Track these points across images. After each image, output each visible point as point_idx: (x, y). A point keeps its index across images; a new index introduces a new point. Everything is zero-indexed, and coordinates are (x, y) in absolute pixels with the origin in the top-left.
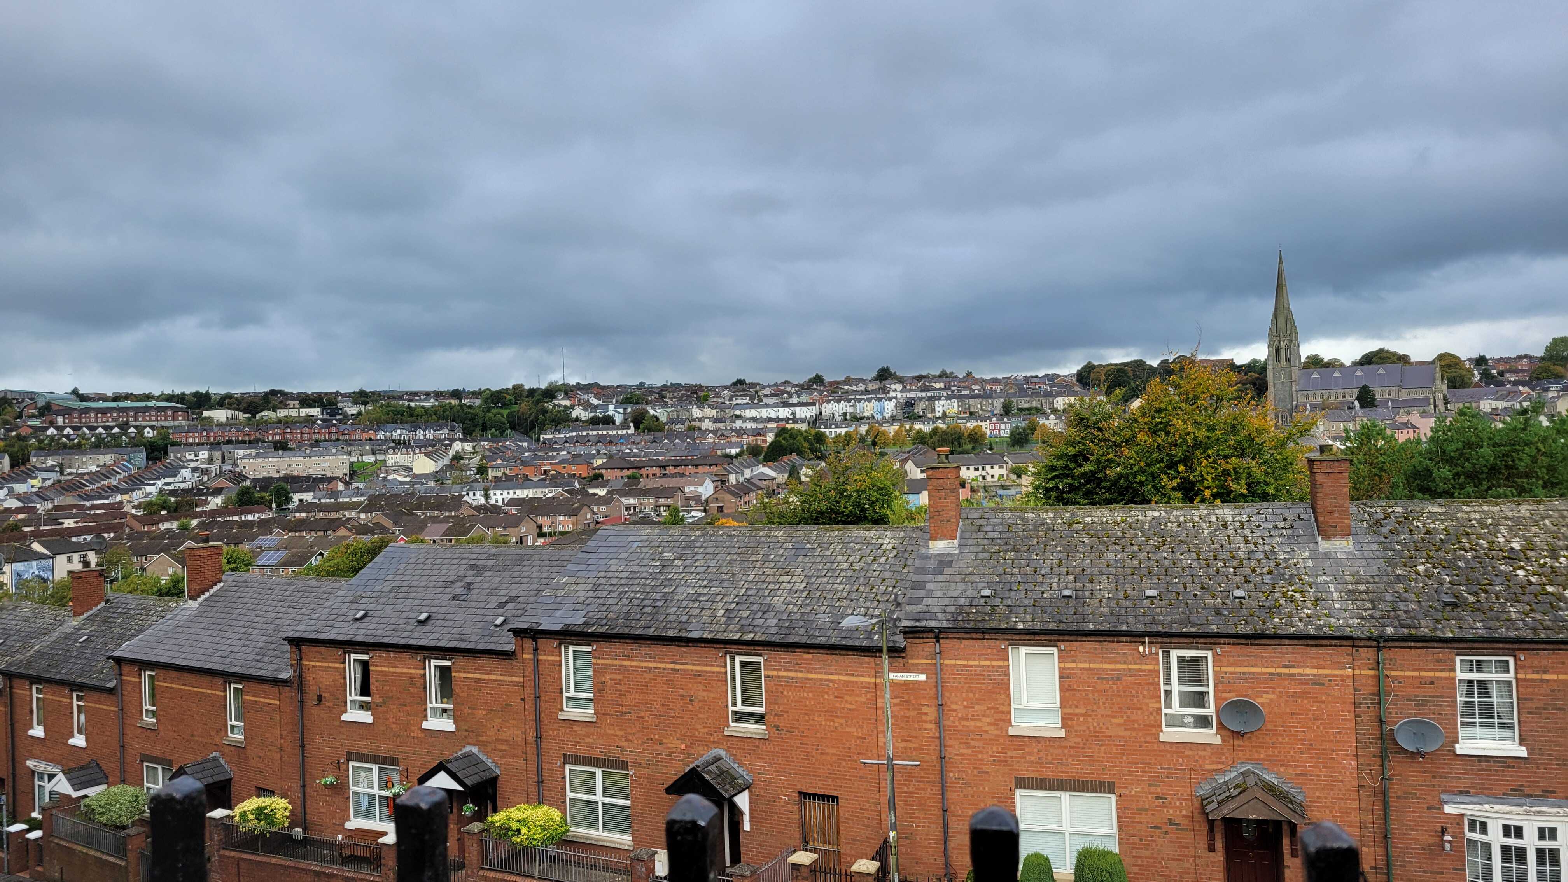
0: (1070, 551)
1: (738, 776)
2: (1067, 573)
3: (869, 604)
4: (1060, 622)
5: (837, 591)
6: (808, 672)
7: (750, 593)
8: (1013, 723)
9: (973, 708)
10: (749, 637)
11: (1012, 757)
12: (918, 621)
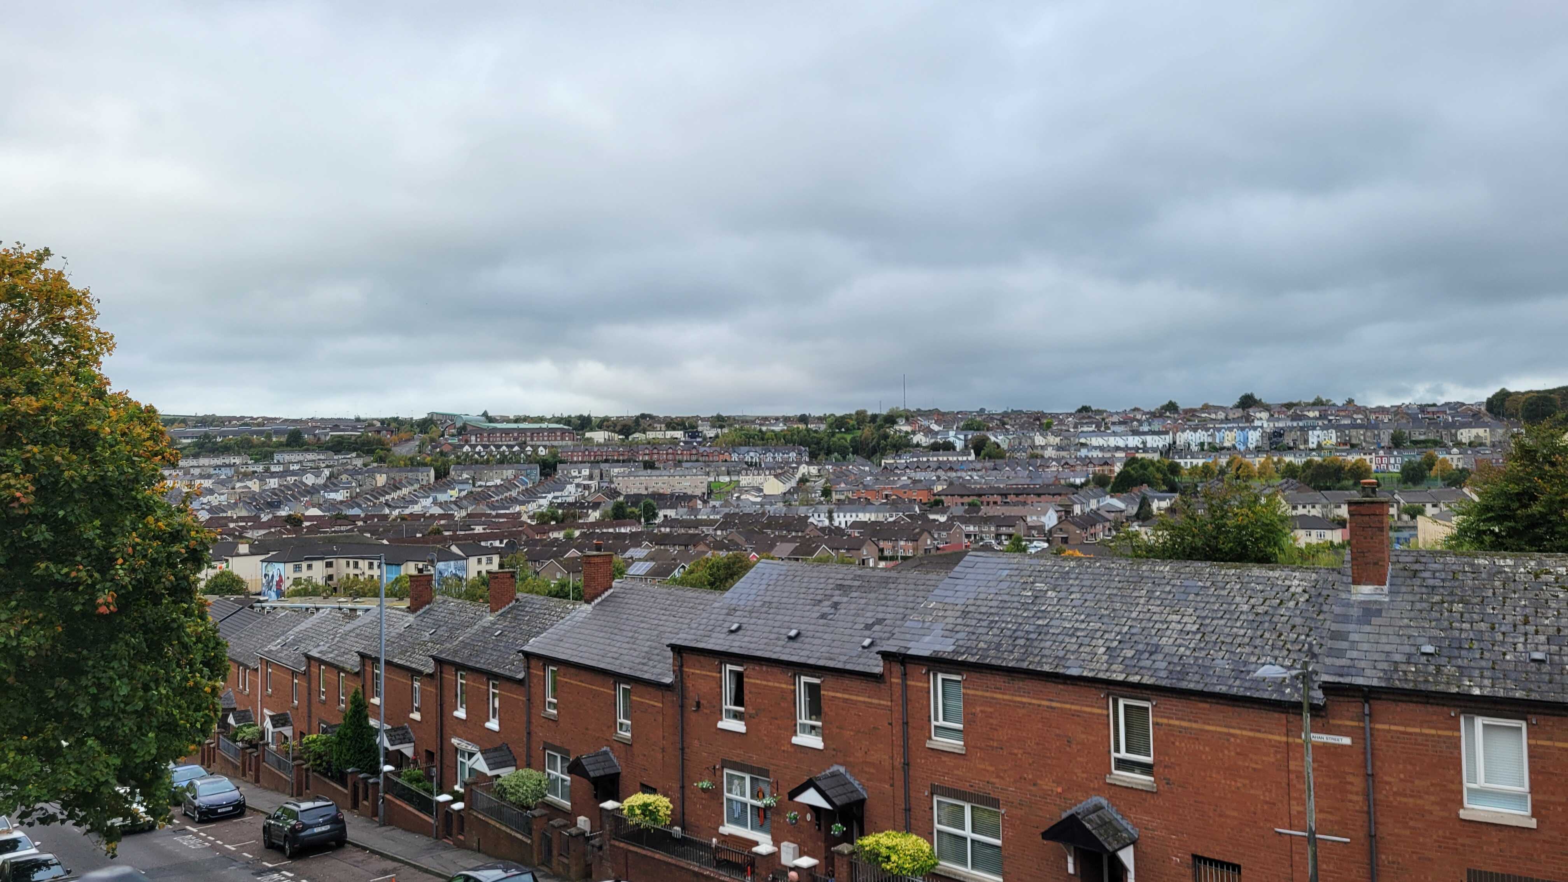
0: (1540, 606)
1: (1120, 828)
2: (1537, 632)
3: (1276, 652)
4: (1531, 690)
5: (1237, 636)
6: (1204, 723)
7: (1133, 631)
8: (1466, 805)
9: (1413, 782)
10: (1136, 679)
11: (1463, 845)
12: (1341, 676)
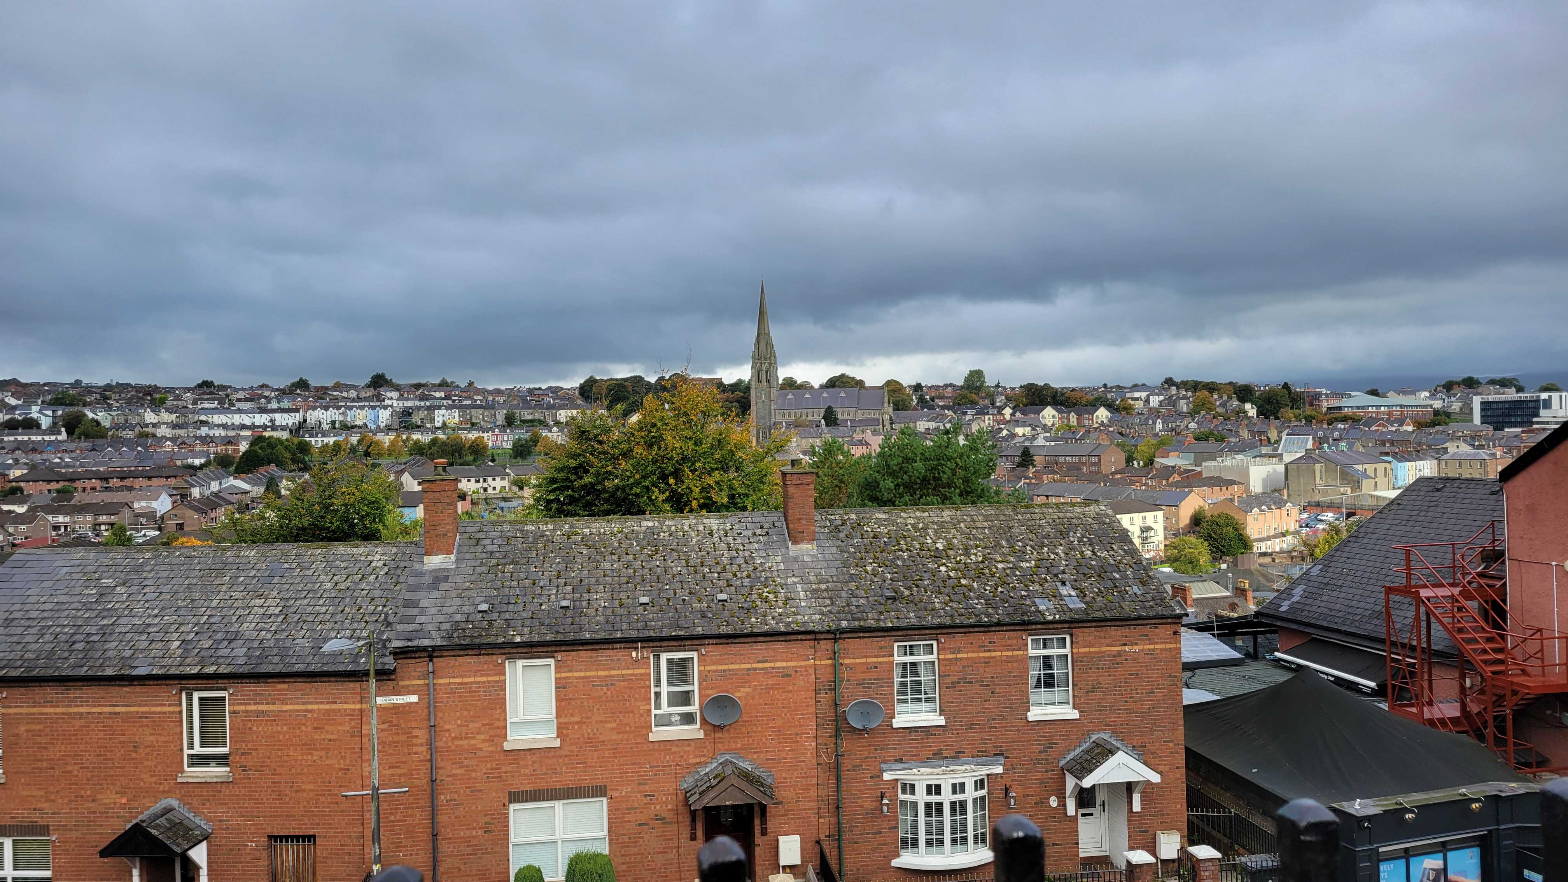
0: (568, 563)
1: (192, 826)
2: (566, 584)
3: (355, 625)
4: (558, 632)
5: (319, 614)
6: (283, 703)
7: (212, 620)
8: (509, 738)
9: (467, 726)
10: (211, 669)
11: (506, 772)
12: (410, 640)
